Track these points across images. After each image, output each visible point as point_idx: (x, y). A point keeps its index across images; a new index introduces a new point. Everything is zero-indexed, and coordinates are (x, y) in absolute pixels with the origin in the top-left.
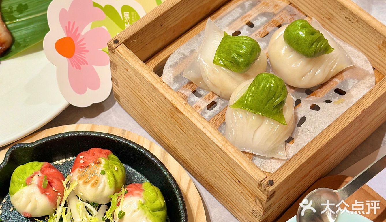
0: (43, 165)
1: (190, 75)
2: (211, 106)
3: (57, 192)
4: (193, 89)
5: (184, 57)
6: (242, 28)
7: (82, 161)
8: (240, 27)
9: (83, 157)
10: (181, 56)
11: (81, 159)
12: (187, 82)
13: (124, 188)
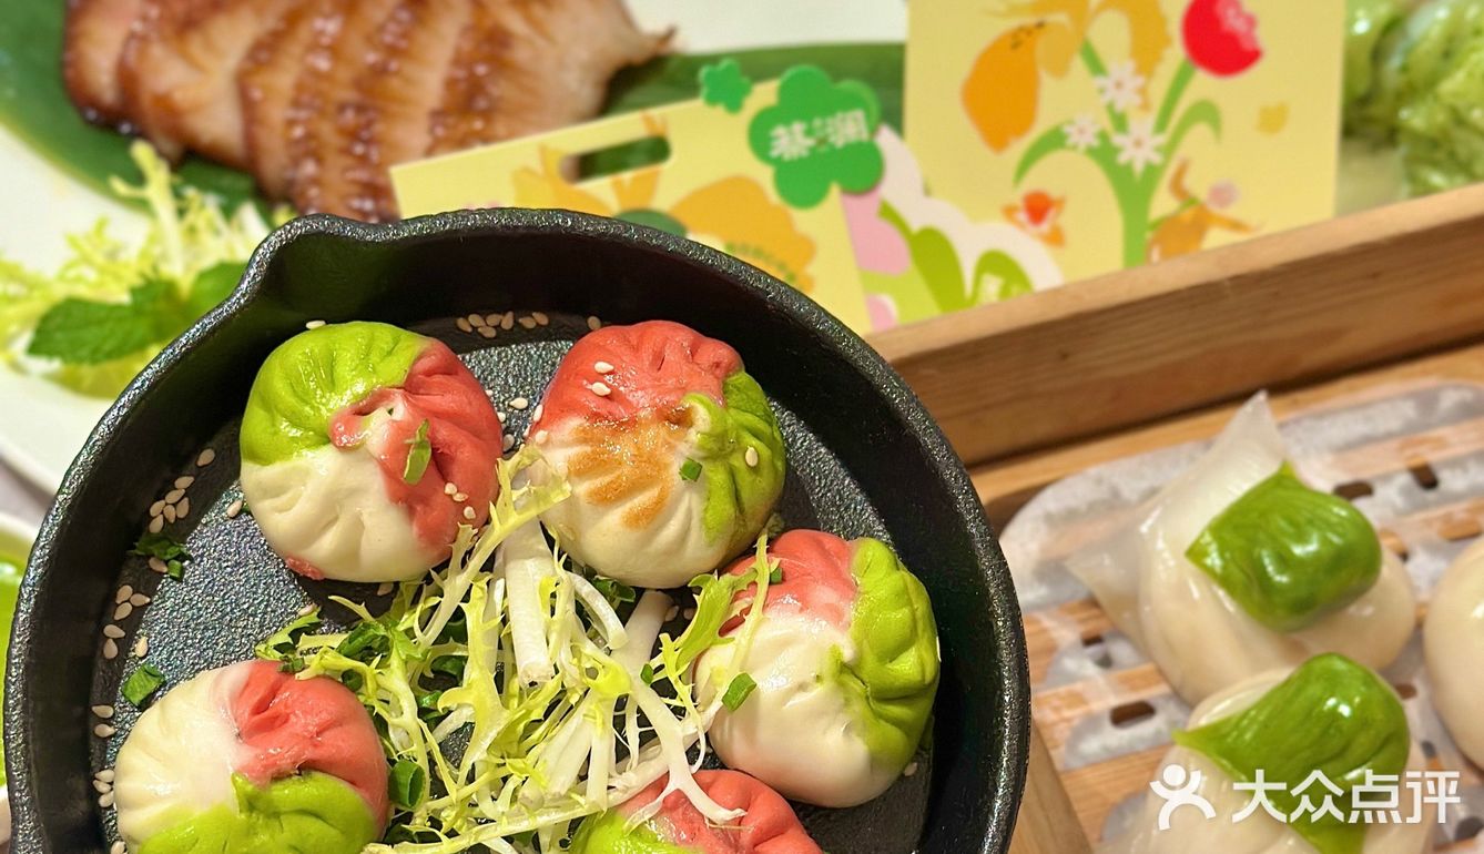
0: (420, 358)
1: (1101, 572)
2: (1123, 716)
3: (463, 504)
4: (1092, 627)
5: (1113, 503)
6: (1387, 478)
7: (600, 388)
8: (1378, 471)
9: (610, 368)
10: (1101, 493)
11: (600, 377)
12: (1082, 595)
13: (768, 551)
